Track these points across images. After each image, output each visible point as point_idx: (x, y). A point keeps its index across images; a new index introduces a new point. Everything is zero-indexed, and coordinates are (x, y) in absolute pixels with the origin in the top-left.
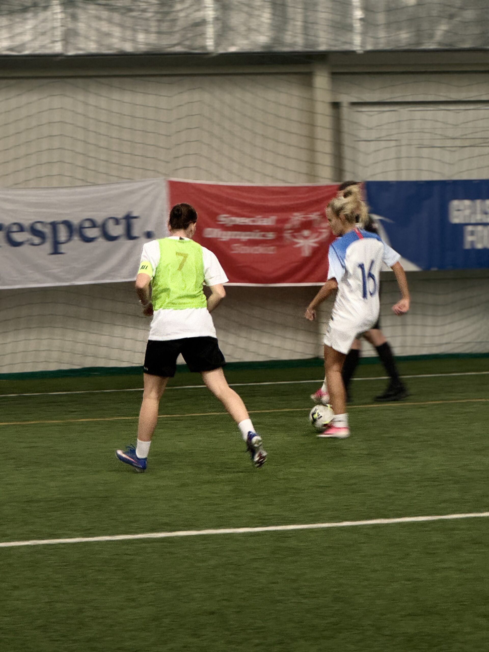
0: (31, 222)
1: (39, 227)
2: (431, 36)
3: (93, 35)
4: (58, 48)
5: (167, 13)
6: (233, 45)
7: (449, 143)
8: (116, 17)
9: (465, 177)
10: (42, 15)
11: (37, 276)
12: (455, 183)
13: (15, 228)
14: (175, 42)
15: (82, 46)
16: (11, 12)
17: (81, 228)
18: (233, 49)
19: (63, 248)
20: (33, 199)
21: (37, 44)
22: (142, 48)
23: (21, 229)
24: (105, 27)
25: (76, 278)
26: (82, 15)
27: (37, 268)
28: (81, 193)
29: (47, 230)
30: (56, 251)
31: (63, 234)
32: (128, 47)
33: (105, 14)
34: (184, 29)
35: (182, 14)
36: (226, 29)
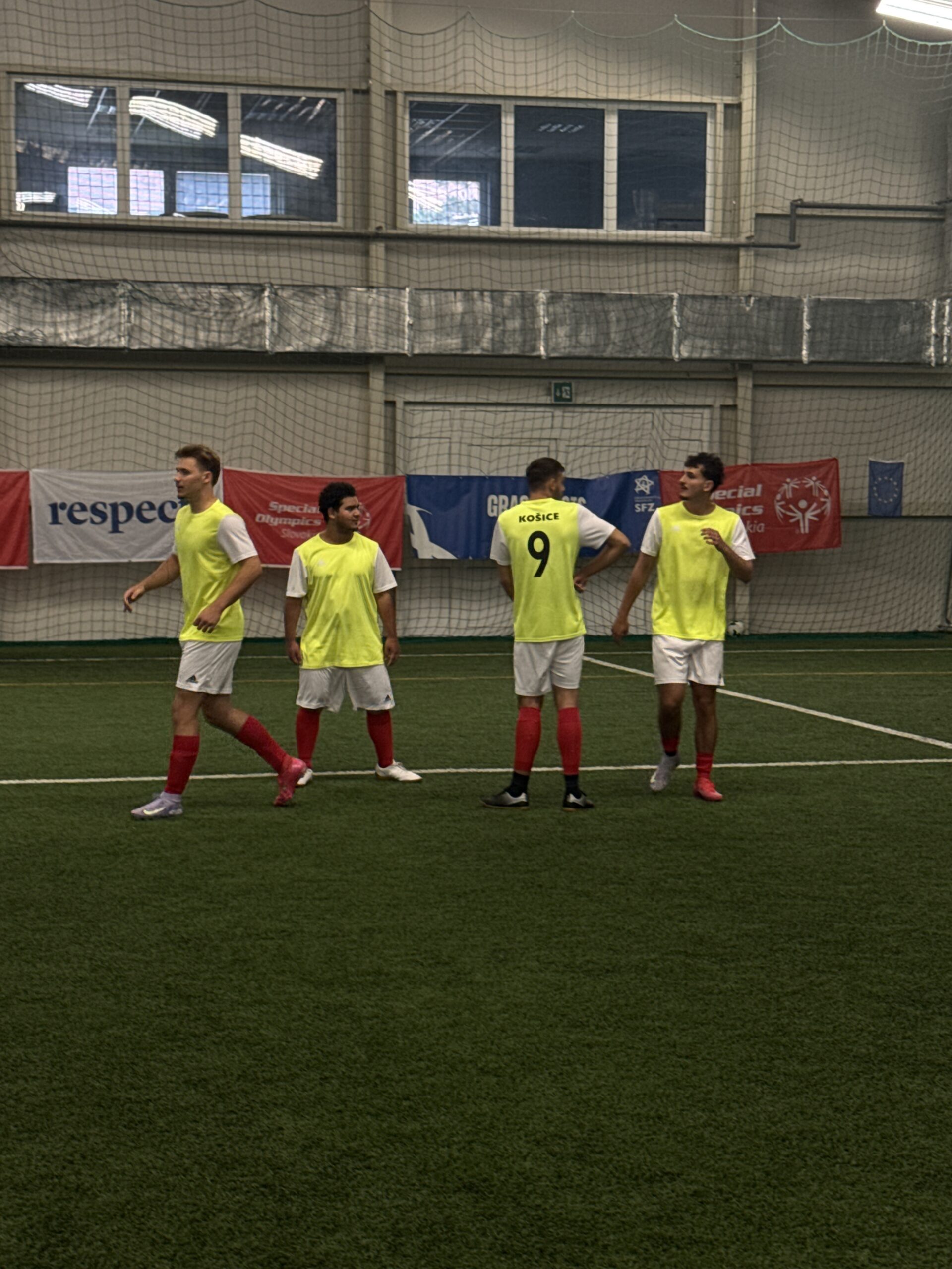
0: (92, 503)
1: (100, 507)
2: (478, 343)
3: (157, 331)
4: (123, 343)
5: (228, 314)
6: (289, 345)
7: (487, 441)
8: (179, 316)
9: (503, 473)
10: (108, 312)
11: (98, 553)
12: (492, 478)
13: (77, 507)
14: (234, 340)
15: (146, 341)
16: (80, 308)
17: (140, 508)
18: (289, 349)
19: (121, 527)
20: (96, 482)
21: (103, 337)
22: (204, 345)
23: (83, 508)
24: (168, 324)
25: (133, 556)
26: (146, 313)
27: (97, 545)
28: (140, 478)
29: (108, 511)
30: (115, 529)
31: (122, 515)
32: (190, 344)
33: (168, 312)
34: (244, 329)
35: (242, 315)
36: (282, 330)
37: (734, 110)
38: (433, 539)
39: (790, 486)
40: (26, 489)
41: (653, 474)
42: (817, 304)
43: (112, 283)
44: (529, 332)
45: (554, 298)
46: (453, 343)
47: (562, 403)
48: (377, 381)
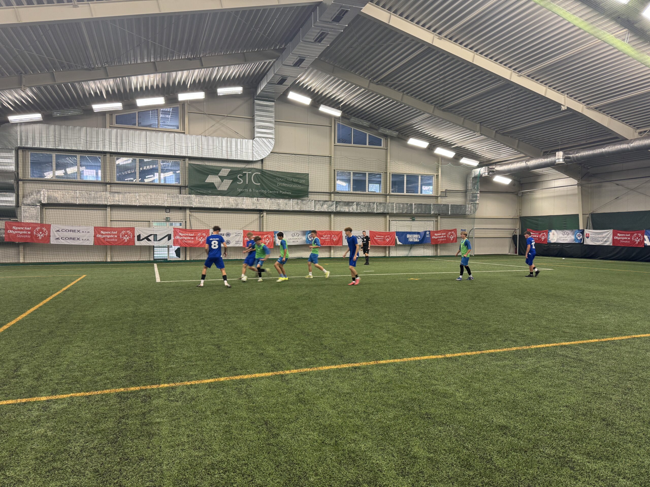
2: (404, 211)
3: (360, 209)
4: (355, 211)
5: (369, 207)
8: (363, 207)
10: (353, 207)
14: (371, 211)
15: (358, 211)
18: (378, 212)
21: (352, 210)
22: (366, 211)
26: (358, 207)
32: (364, 211)
33: (361, 207)
34: (373, 209)
36: (377, 209)
37: (437, 176)
38: (399, 241)
39: (450, 233)
40: (342, 234)
41: (429, 231)
42: (451, 205)
43: (354, 202)
44: (412, 209)
45: (415, 204)
46: (401, 211)
47: (413, 220)
48: (388, 217)
